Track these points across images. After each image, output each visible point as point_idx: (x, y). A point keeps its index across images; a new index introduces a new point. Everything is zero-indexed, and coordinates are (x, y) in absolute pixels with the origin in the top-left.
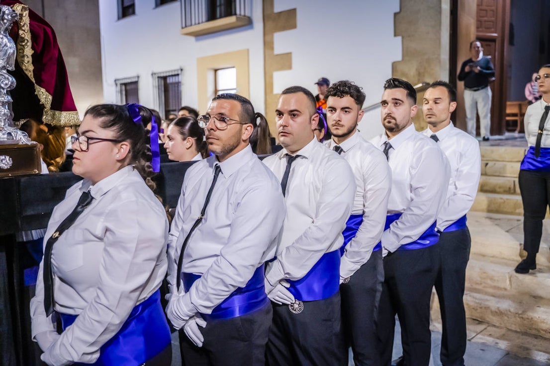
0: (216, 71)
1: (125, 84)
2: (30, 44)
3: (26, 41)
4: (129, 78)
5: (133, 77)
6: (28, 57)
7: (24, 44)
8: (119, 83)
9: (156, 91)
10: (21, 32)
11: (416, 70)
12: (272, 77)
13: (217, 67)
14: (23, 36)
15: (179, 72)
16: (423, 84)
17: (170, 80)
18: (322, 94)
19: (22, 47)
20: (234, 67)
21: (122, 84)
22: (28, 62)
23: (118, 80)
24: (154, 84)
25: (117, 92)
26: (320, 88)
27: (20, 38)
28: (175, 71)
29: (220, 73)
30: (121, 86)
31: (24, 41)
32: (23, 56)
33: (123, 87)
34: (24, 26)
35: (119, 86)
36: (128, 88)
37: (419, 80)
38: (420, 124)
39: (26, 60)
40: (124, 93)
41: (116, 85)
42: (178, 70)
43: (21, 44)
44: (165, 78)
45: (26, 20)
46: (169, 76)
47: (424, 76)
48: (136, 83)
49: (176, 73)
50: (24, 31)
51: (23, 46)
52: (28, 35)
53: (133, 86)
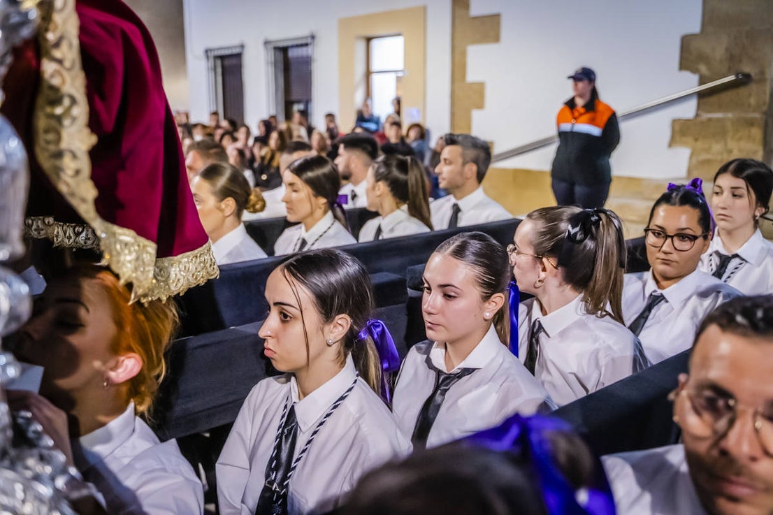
0: (369, 40)
1: (222, 58)
2: (81, 111)
3: (66, 102)
4: (228, 48)
5: (236, 47)
6: (74, 156)
7: (58, 111)
8: (212, 54)
9: (271, 70)
10: (48, 67)
11: (727, 50)
12: (464, 54)
13: (369, 33)
14: (56, 81)
15: (309, 41)
16: (737, 75)
17: (293, 53)
18: (581, 96)
19: (53, 123)
20: (399, 35)
21: (216, 57)
22: (77, 172)
23: (211, 50)
24: (269, 59)
25: (208, 69)
26: (576, 85)
27: (46, 91)
28: (302, 38)
29: (374, 43)
30: (215, 61)
31: (57, 101)
32: (59, 155)
33: (219, 62)
34: (57, 45)
35: (212, 61)
36: (227, 62)
37: (730, 68)
38: (726, 144)
39: (68, 164)
40: (219, 70)
41: (208, 57)
42: (306, 37)
43: (48, 110)
44: (284, 50)
45: (65, 22)
46: (293, 46)
47: (740, 61)
48: (239, 56)
49: (304, 42)
50: (60, 62)
51: (59, 119)
52: (73, 79)
53: (234, 61)
